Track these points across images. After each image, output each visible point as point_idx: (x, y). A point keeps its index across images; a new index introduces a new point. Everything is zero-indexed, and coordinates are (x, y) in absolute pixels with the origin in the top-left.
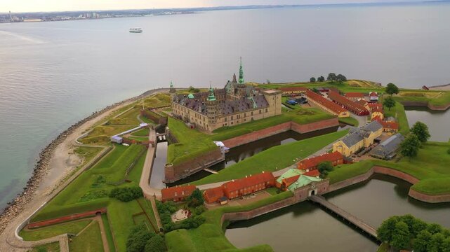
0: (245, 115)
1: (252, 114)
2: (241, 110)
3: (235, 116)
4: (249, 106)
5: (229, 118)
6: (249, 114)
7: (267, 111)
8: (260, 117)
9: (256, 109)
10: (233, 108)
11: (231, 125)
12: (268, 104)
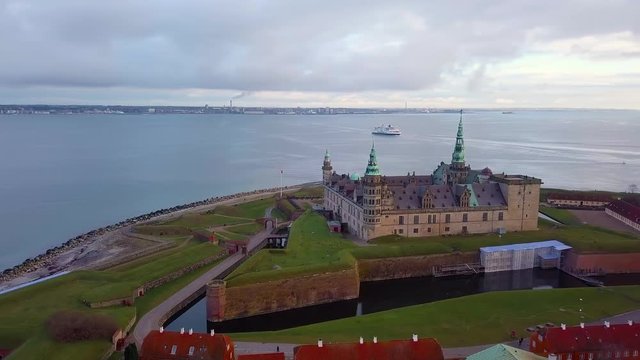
0: (448, 217)
1: (465, 219)
2: (438, 207)
3: (423, 217)
4: (458, 201)
5: (409, 218)
6: (456, 216)
7: (501, 218)
8: (484, 228)
9: (475, 209)
10: (420, 199)
11: (412, 235)
12: (505, 203)
